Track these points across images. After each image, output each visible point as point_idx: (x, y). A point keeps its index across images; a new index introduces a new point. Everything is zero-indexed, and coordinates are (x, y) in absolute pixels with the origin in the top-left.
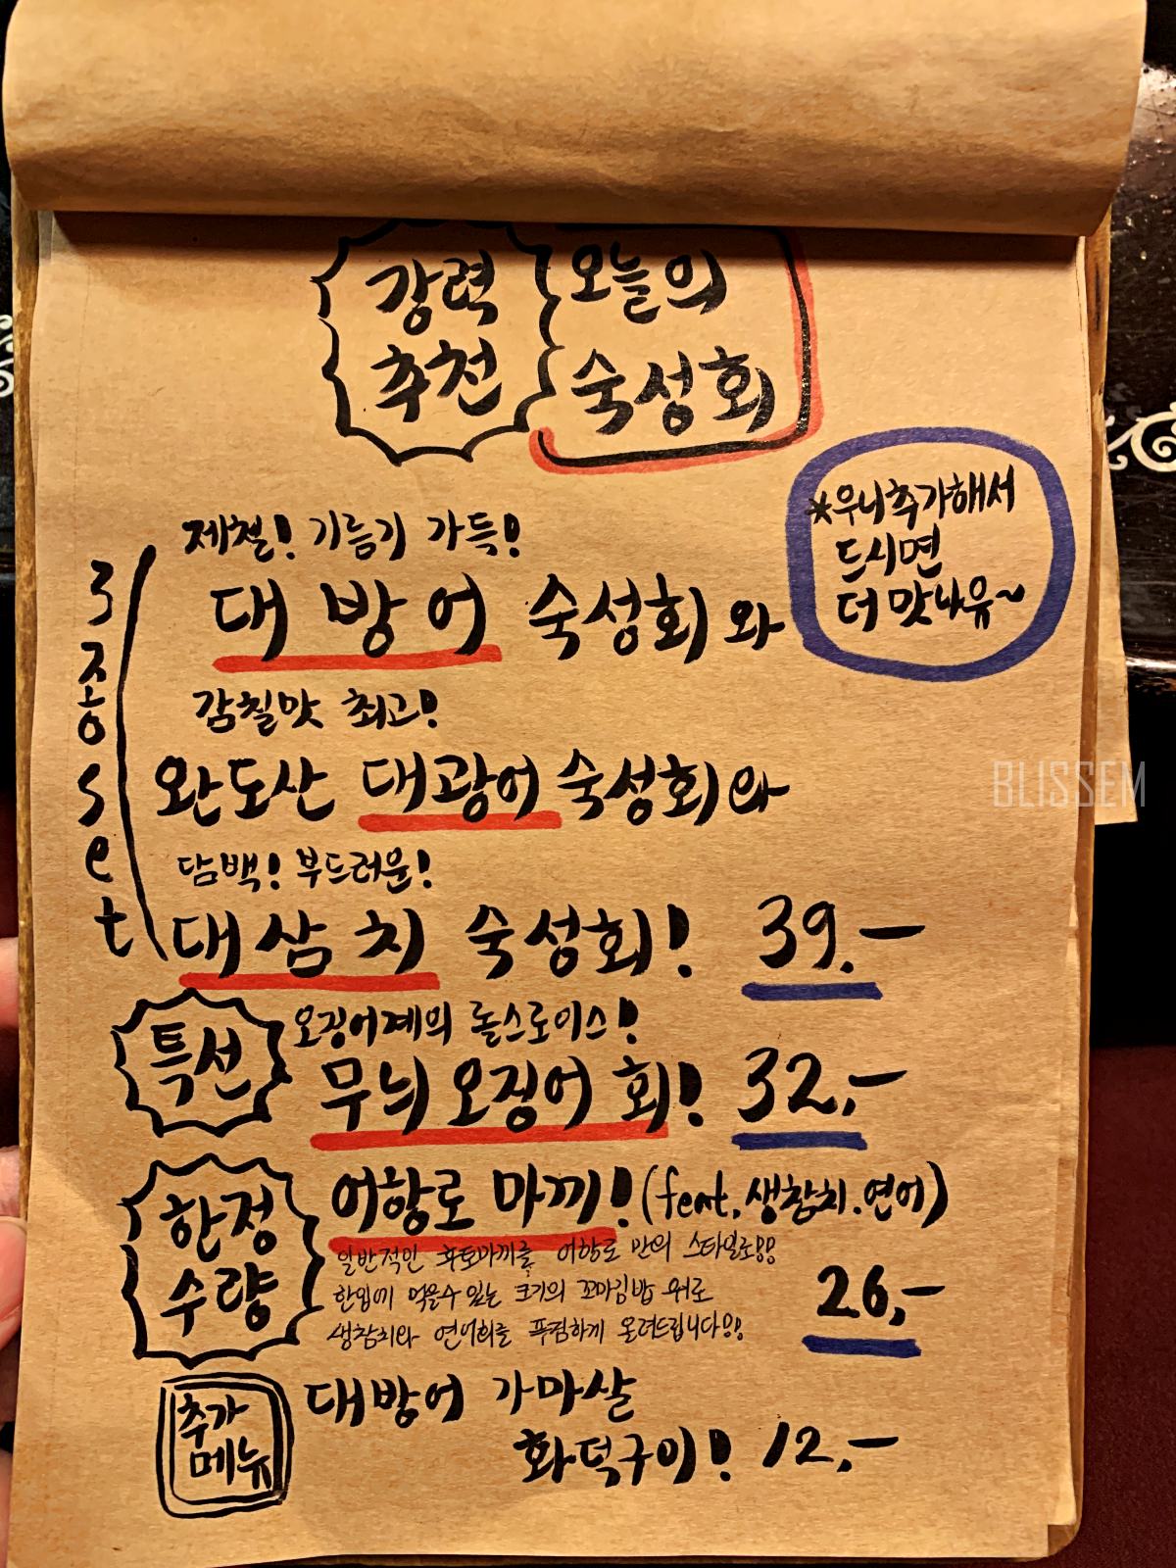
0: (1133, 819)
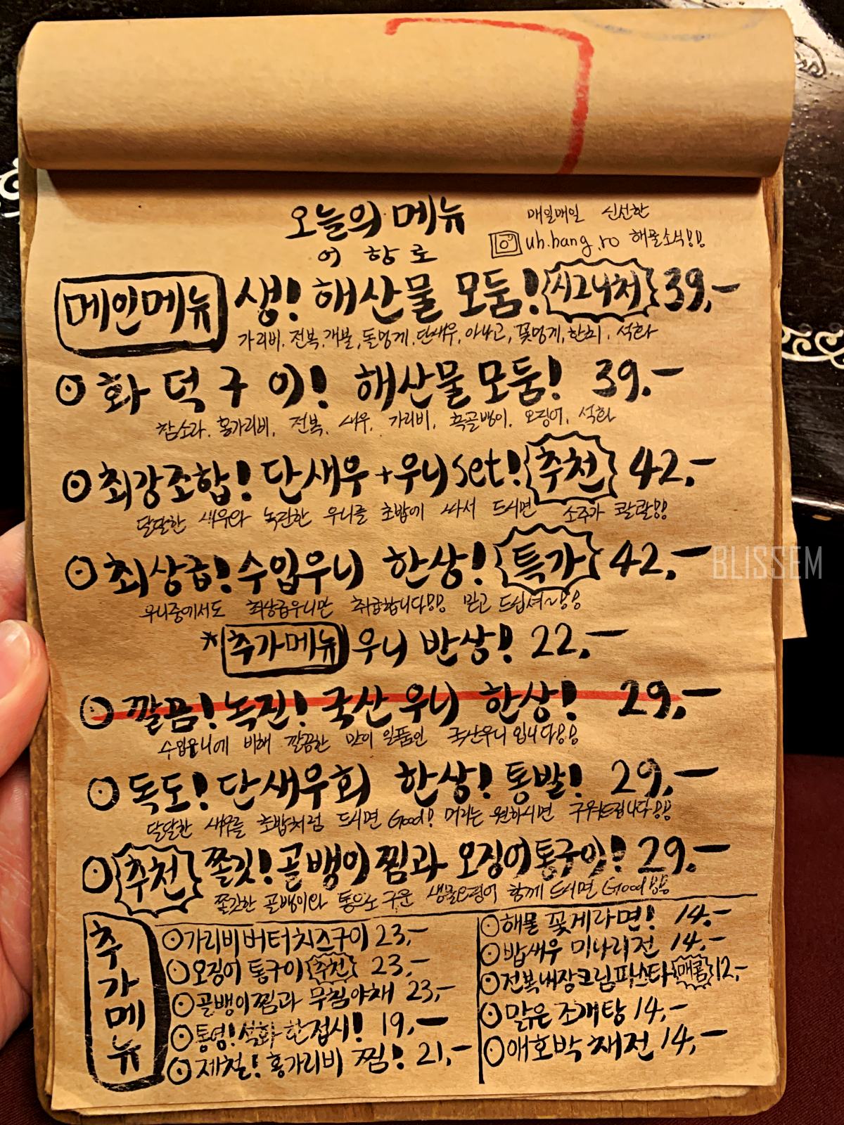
0: (804, 635)
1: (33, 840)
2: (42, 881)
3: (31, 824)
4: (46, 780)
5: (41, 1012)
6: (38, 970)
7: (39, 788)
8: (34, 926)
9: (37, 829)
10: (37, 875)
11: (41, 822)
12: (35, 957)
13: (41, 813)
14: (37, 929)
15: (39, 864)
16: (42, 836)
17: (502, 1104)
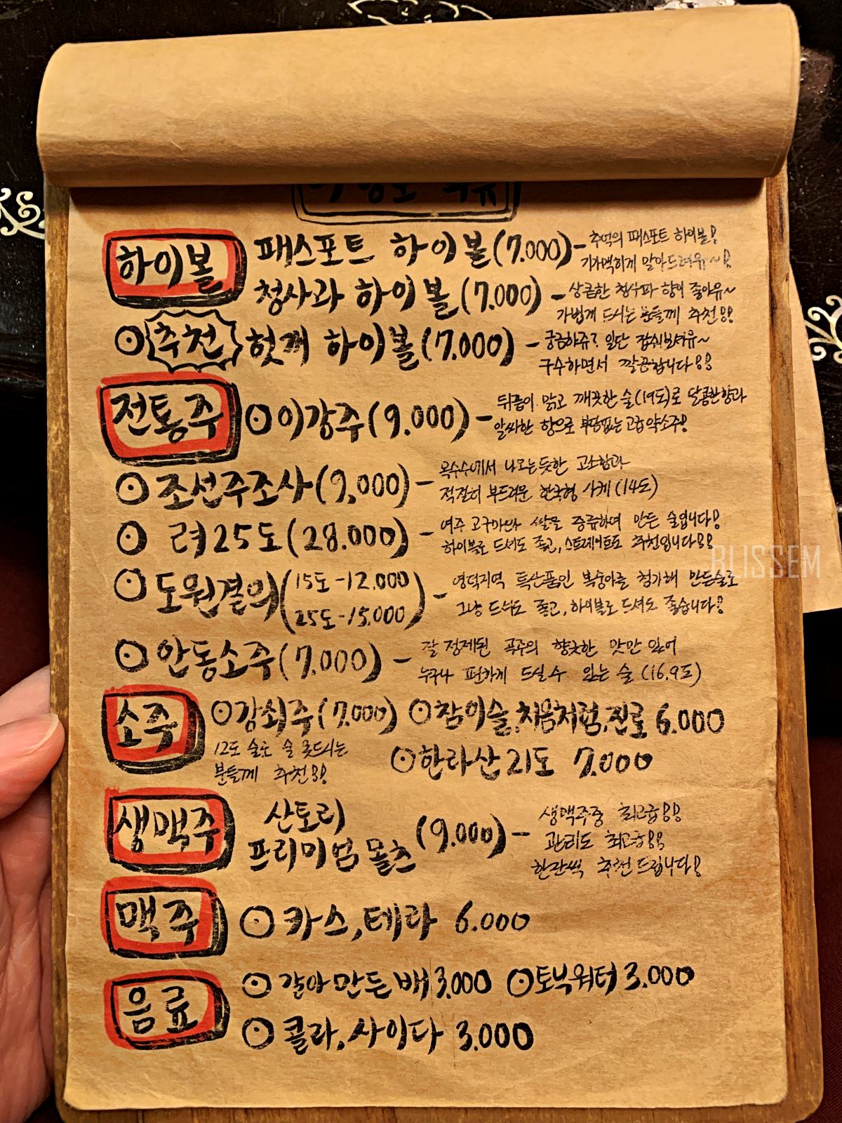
1: (54, 842)
2: (62, 884)
3: (51, 826)
4: (66, 782)
5: (60, 1018)
6: (58, 975)
7: (60, 790)
8: (54, 931)
9: (57, 830)
10: (58, 878)
11: (62, 823)
12: (54, 962)
13: (61, 815)
14: (57, 933)
15: (59, 866)
16: (63, 838)
17: (530, 1114)
